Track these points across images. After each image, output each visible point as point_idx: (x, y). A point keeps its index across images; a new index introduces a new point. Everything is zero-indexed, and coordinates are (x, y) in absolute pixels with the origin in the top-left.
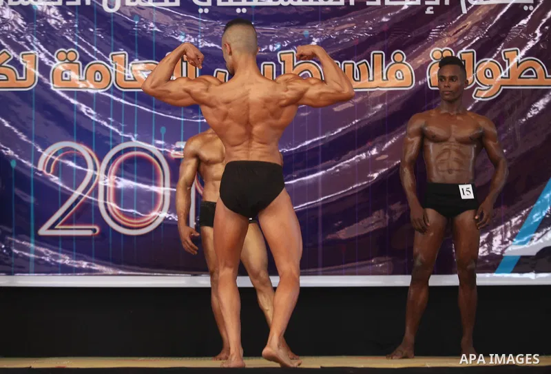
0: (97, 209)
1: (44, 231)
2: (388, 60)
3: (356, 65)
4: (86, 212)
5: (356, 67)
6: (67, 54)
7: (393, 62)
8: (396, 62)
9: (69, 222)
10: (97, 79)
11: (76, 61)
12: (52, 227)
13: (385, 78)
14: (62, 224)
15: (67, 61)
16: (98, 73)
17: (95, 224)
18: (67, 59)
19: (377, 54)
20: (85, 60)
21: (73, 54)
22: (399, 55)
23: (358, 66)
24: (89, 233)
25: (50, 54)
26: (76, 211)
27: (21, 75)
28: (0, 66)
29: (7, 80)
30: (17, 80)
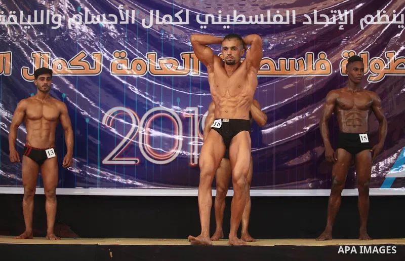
0: (138, 148)
1: (106, 161)
2: (316, 57)
3: (296, 60)
4: (131, 150)
5: (296, 62)
6: (120, 53)
7: (319, 59)
8: (321, 59)
9: (121, 156)
10: (138, 69)
11: (126, 58)
12: (111, 159)
13: (314, 69)
14: (117, 157)
15: (120, 58)
16: (139, 65)
17: (137, 157)
18: (120, 56)
19: (309, 54)
20: (131, 57)
21: (124, 54)
22: (323, 55)
23: (297, 61)
24: (133, 163)
25: (110, 54)
26: (125, 149)
27: (92, 66)
28: (80, 61)
29: (84, 69)
30: (90, 69)
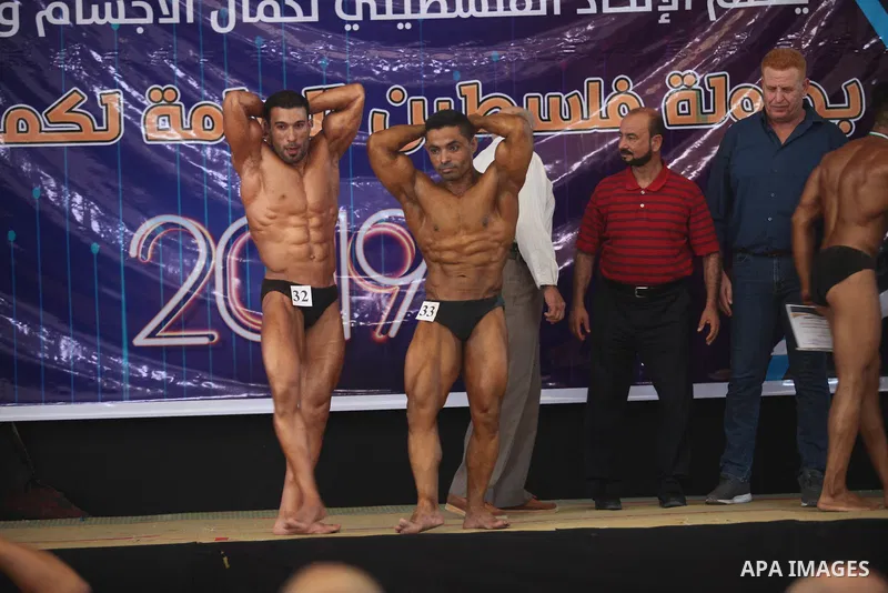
0: (215, 306)
1: (141, 340)
2: (608, 90)
3: (564, 98)
4: (200, 312)
5: (564, 101)
6: (163, 92)
7: (615, 92)
8: (619, 93)
9: (176, 326)
10: (206, 127)
11: (177, 102)
12: (152, 335)
14: (166, 330)
15: (163, 102)
16: (207, 118)
17: (212, 329)
18: (163, 98)
19: (593, 83)
20: (189, 100)
21: (173, 91)
22: (624, 83)
23: (567, 99)
24: (205, 341)
25: (135, 94)
26: (185, 309)
27: (100, 124)
28: (70, 111)
29: (81, 130)
30: (95, 130)
